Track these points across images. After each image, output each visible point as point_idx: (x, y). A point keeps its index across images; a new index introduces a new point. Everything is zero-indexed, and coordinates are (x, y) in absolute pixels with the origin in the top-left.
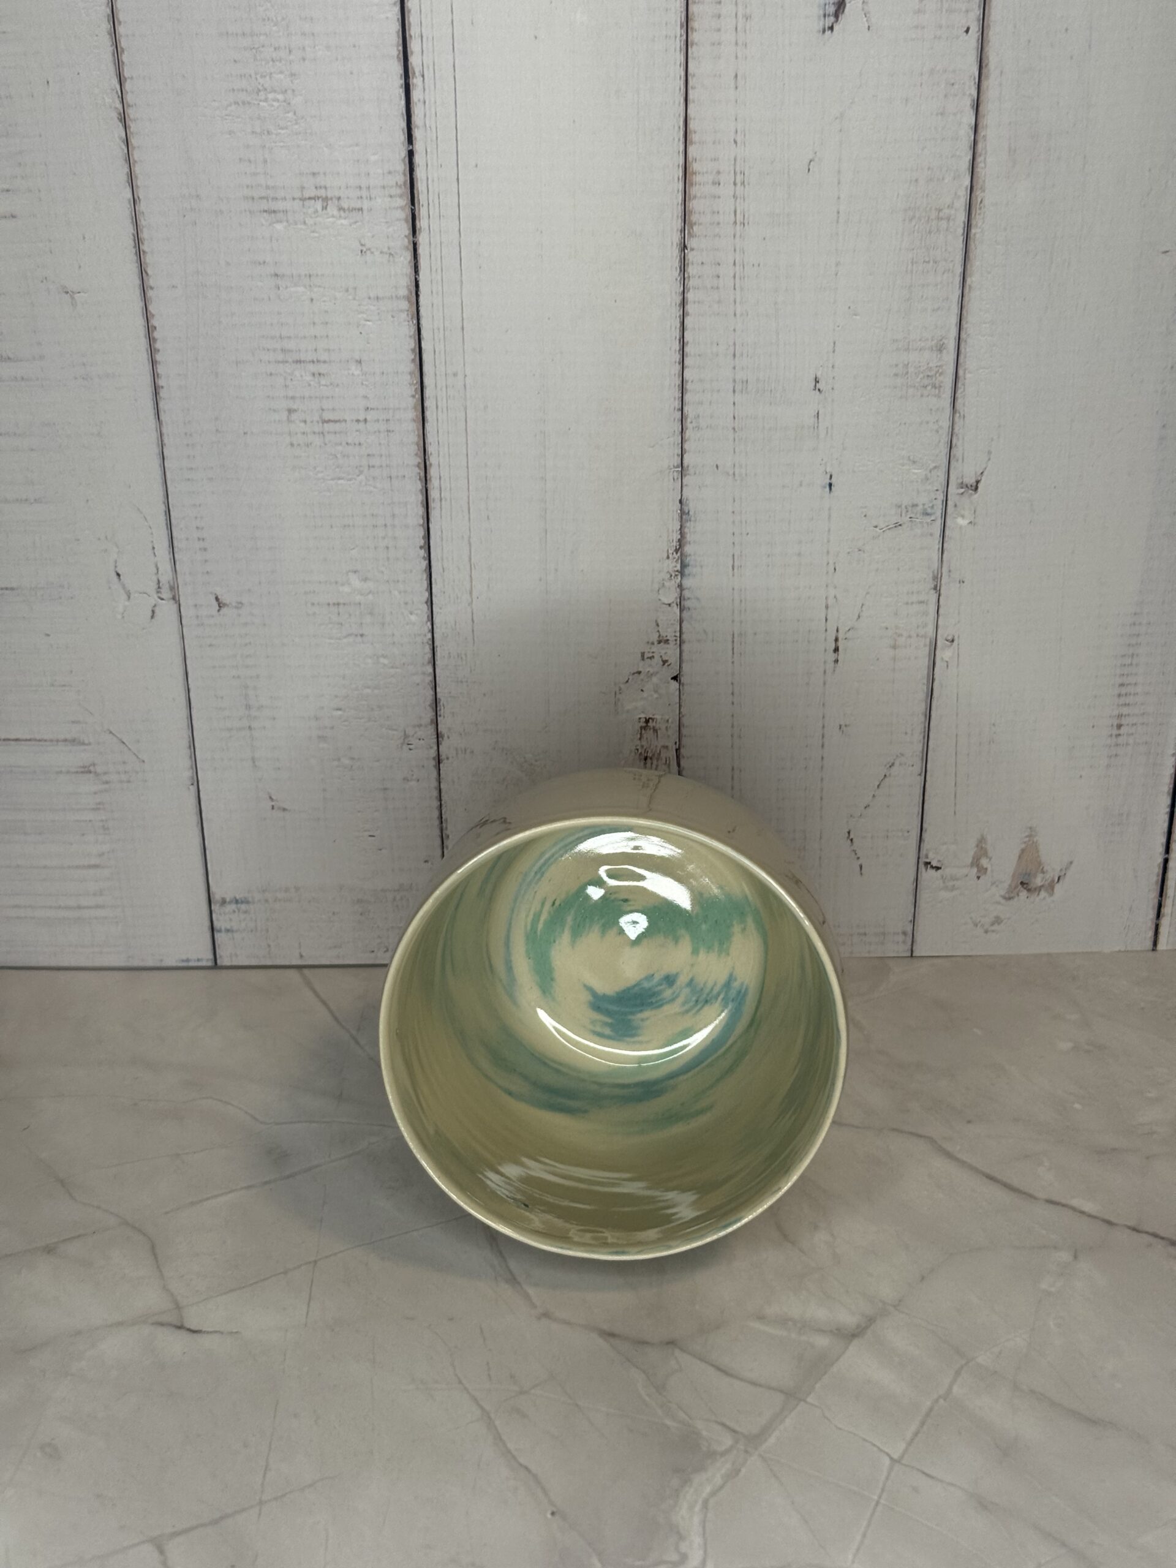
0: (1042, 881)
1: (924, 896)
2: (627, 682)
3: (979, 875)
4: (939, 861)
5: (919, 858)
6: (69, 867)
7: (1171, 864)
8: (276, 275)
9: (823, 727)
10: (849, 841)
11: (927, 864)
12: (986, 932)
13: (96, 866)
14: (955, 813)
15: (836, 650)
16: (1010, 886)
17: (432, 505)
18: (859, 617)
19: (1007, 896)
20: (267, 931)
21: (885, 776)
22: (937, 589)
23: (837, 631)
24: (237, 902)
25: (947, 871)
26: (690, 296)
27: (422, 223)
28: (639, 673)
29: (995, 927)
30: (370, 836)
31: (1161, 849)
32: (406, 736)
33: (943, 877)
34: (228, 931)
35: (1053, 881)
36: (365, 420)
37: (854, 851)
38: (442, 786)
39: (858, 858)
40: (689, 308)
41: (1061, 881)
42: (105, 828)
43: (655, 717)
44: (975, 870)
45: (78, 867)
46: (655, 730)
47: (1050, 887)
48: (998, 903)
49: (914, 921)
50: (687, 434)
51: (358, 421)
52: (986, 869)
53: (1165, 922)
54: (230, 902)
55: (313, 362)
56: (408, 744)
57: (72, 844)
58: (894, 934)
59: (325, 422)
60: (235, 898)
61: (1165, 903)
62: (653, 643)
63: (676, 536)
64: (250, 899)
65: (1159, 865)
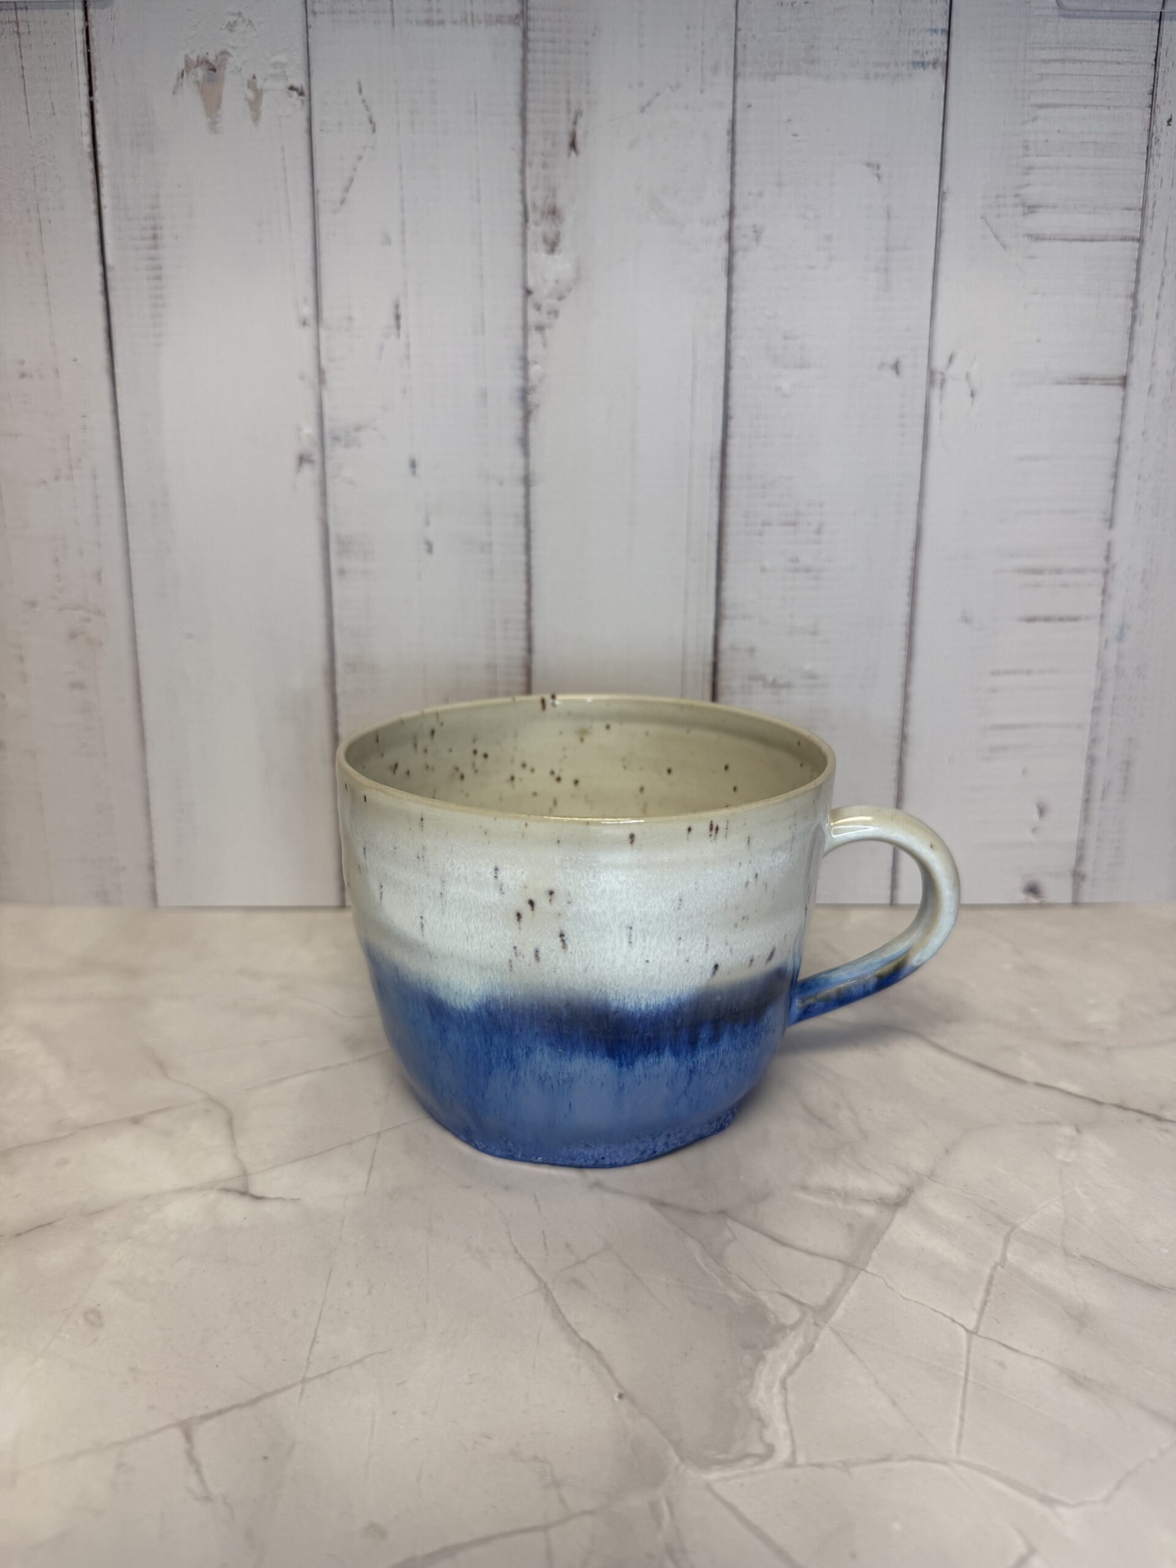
0: (197, 72)
1: (299, 58)
2: (570, 290)
3: (254, 80)
4: (291, 97)
5: (310, 100)
6: (1064, 106)
7: (85, 90)
8: (815, 633)
9: (404, 242)
10: (374, 120)
11: (301, 94)
12: (240, 14)
13: (1041, 106)
14: (283, 150)
15: (398, 317)
16: (225, 68)
17: (718, 455)
18: (382, 348)
19: (227, 56)
20: (900, 31)
21: (347, 190)
22: (321, 372)
23: (398, 336)
24: (923, 64)
25: (282, 85)
26: (522, 616)
27: (709, 670)
28: (560, 298)
29: (232, 19)
30: (795, 135)
31: (98, 106)
32: (757, 239)
33: (287, 80)
34: (935, 31)
35: (187, 72)
36: (764, 524)
37: (367, 109)
38: (728, 187)
39: (364, 101)
40: (522, 608)
41: (180, 72)
42: (1026, 147)
43: (543, 255)
44: (259, 86)
45: (1057, 106)
46: (545, 240)
47: (189, 65)
48: (233, 48)
49: (307, 27)
50: (521, 511)
51: (769, 524)
52: (249, 87)
53: (80, 24)
54: (929, 63)
55: (796, 570)
56: (755, 232)
57: (1058, 131)
58: (323, 13)
59: (794, 524)
60: (924, 69)
61: (84, 49)
62: (550, 326)
63: (531, 425)
64: (911, 66)
65: (96, 91)
